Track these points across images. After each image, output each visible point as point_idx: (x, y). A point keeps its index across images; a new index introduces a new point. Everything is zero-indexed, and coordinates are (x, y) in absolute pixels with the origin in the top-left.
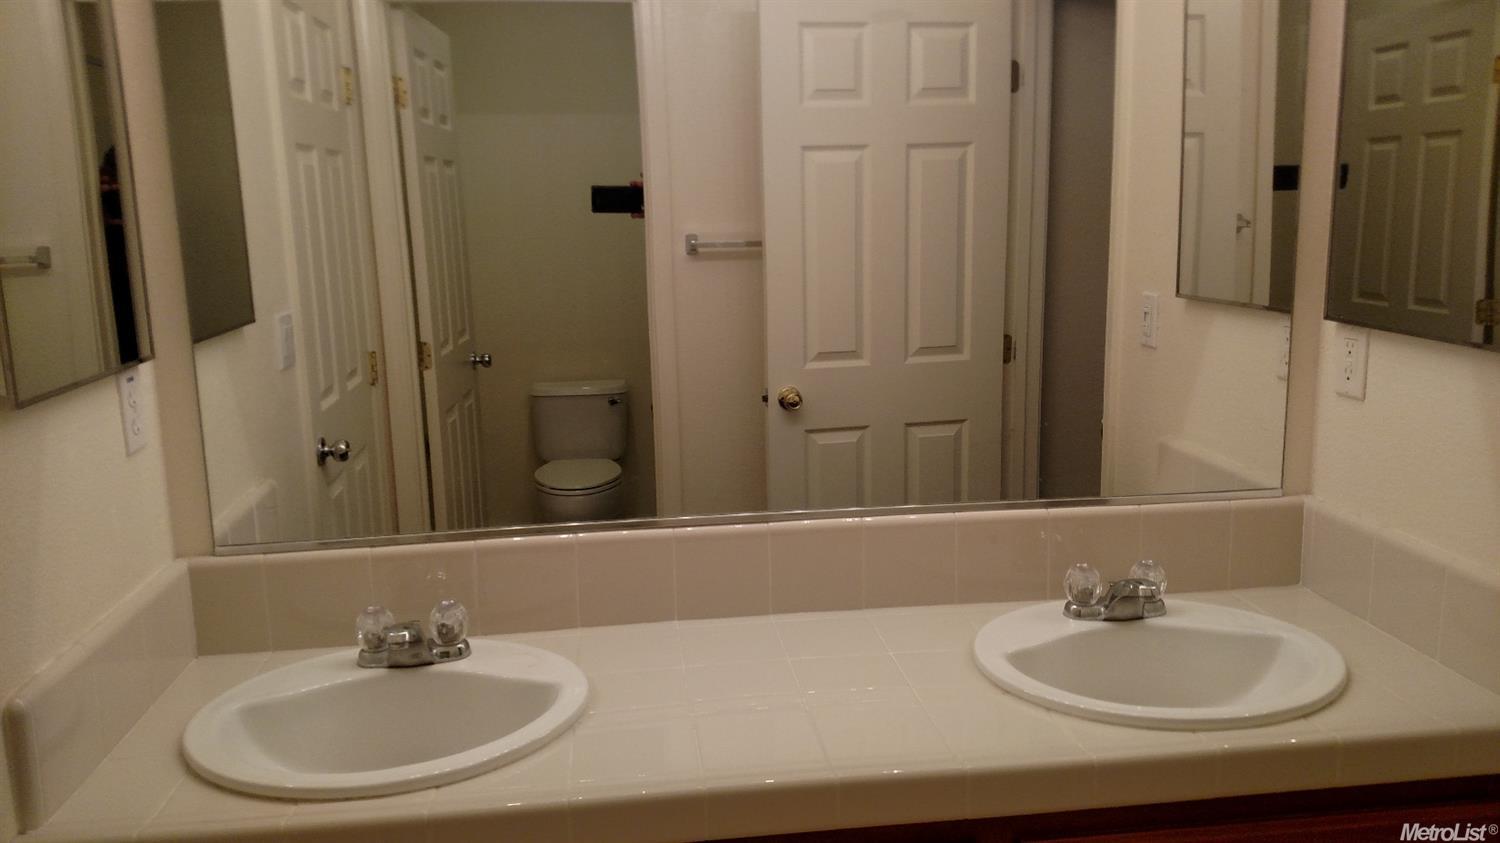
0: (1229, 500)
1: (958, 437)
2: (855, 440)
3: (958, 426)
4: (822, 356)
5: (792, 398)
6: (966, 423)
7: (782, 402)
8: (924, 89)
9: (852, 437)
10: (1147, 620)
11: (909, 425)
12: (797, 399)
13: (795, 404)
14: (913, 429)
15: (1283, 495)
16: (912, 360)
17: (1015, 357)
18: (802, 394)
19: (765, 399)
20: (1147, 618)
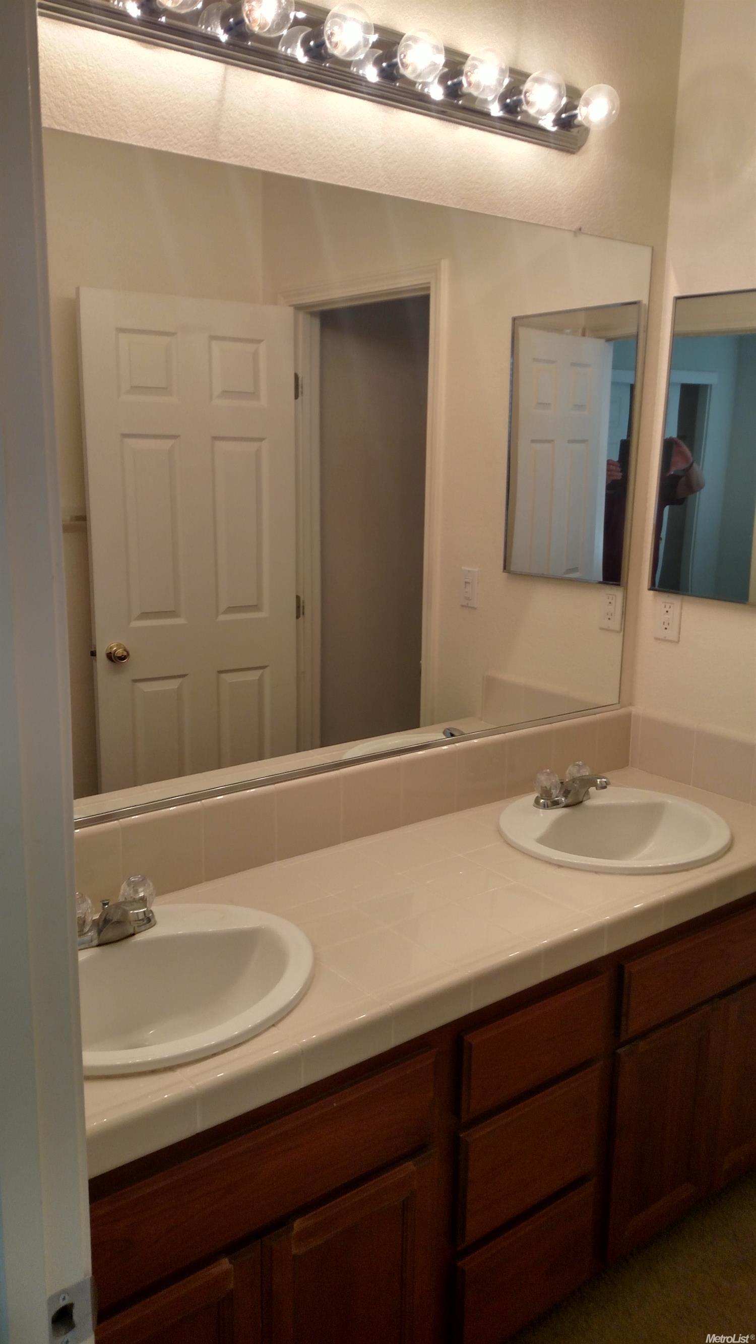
0: (595, 714)
1: (261, 680)
2: (176, 687)
3: (260, 671)
4: (145, 615)
5: (120, 652)
6: (267, 669)
7: (111, 657)
8: (223, 391)
9: (173, 684)
10: (586, 802)
11: (220, 672)
12: (125, 654)
13: (122, 658)
14: (223, 676)
15: (621, 707)
16: (222, 618)
17: (303, 614)
18: (128, 649)
19: (93, 654)
20: (585, 801)
